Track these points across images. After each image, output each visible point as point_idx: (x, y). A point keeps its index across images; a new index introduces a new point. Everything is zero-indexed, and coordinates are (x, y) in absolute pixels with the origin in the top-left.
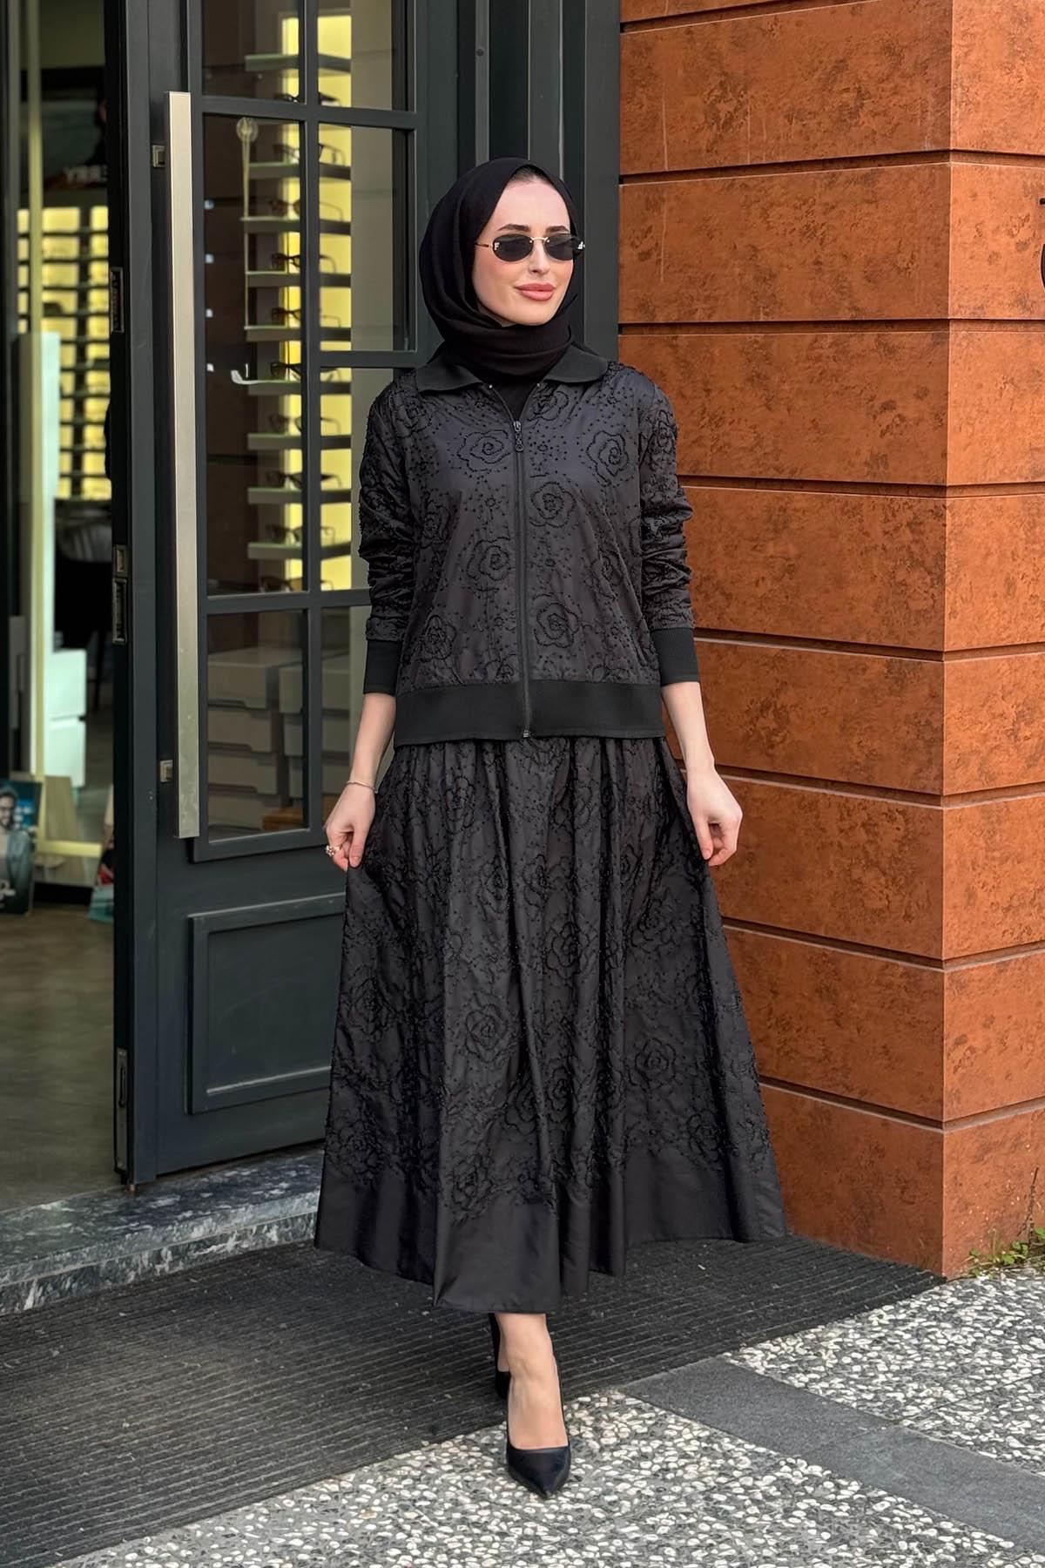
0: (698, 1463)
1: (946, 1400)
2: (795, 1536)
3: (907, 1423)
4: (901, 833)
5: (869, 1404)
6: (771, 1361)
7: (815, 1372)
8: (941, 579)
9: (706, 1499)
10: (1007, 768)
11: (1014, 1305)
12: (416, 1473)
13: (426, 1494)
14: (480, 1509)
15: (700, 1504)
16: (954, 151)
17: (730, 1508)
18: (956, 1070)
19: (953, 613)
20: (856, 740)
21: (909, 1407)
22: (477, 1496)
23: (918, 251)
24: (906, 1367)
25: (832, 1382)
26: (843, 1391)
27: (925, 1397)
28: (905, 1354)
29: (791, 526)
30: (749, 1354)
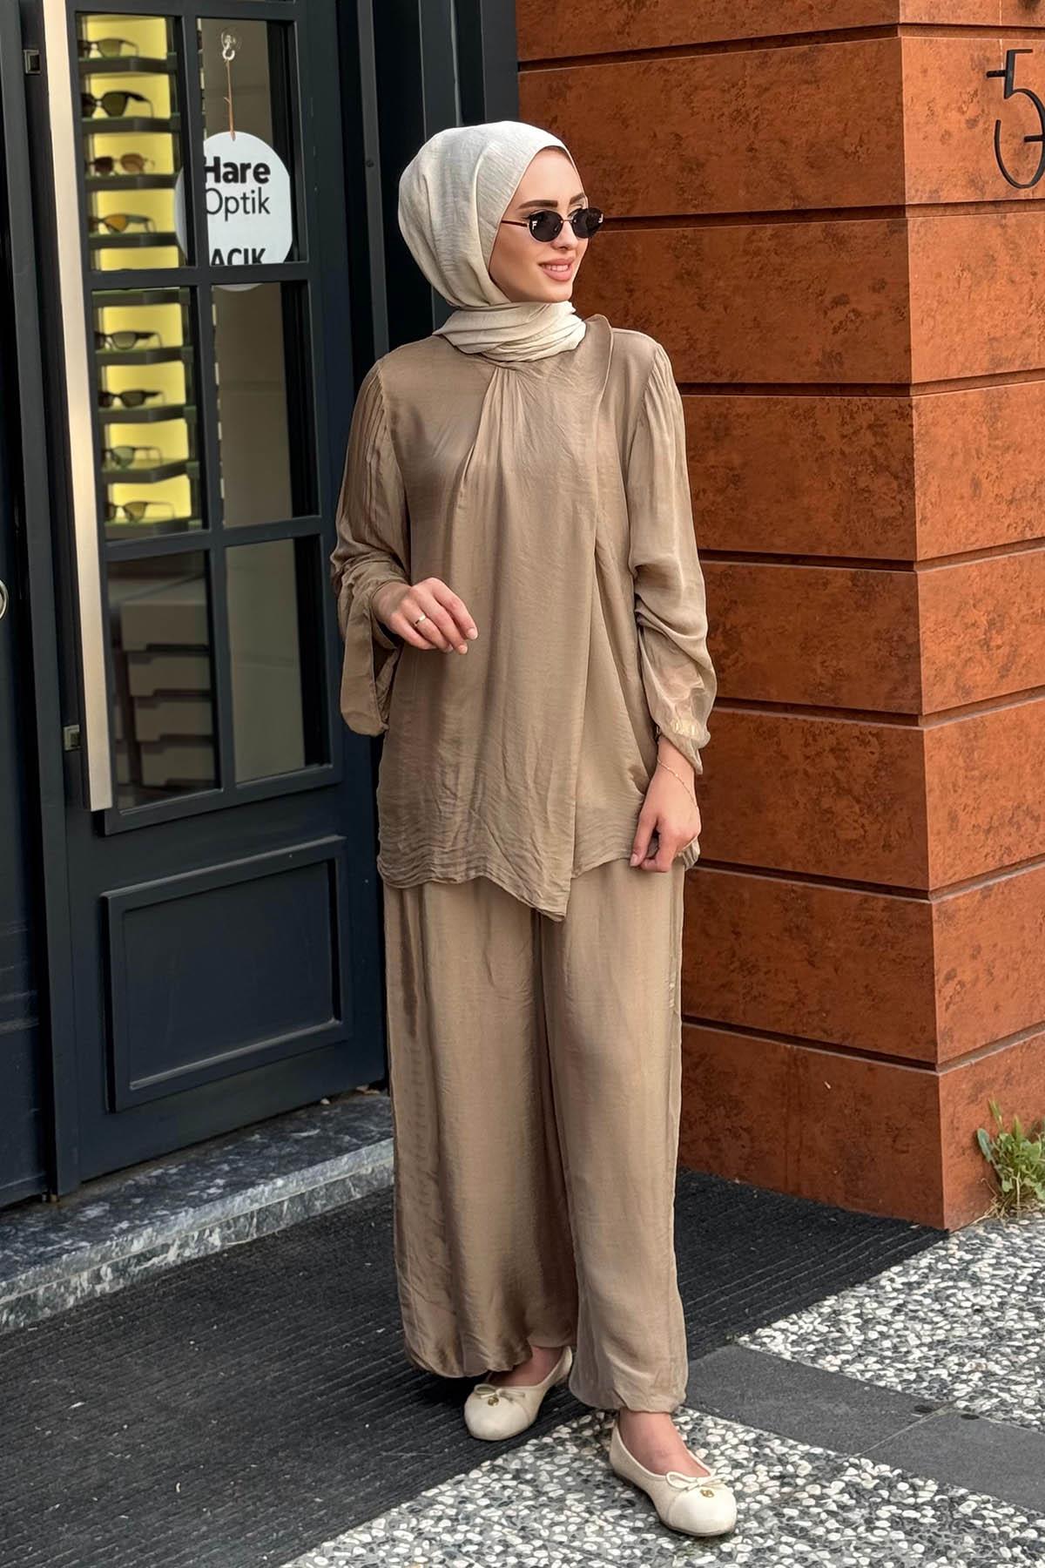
0: (754, 1472)
1: (993, 1374)
2: (888, 1552)
3: (962, 1404)
4: (876, 756)
5: (914, 1386)
6: (793, 1343)
7: (844, 1352)
8: (910, 484)
9: (775, 1515)
10: (982, 680)
11: (1027, 1255)
12: (452, 1512)
13: (470, 1536)
14: (535, 1549)
15: (773, 1522)
17: (806, 1524)
18: (947, 1008)
19: (924, 518)
20: (819, 659)
21: (957, 1386)
22: (526, 1534)
23: (868, 134)
24: (939, 1338)
25: (866, 1362)
26: (882, 1373)
27: (970, 1373)
28: (932, 1322)
29: (735, 433)
30: (767, 1336)
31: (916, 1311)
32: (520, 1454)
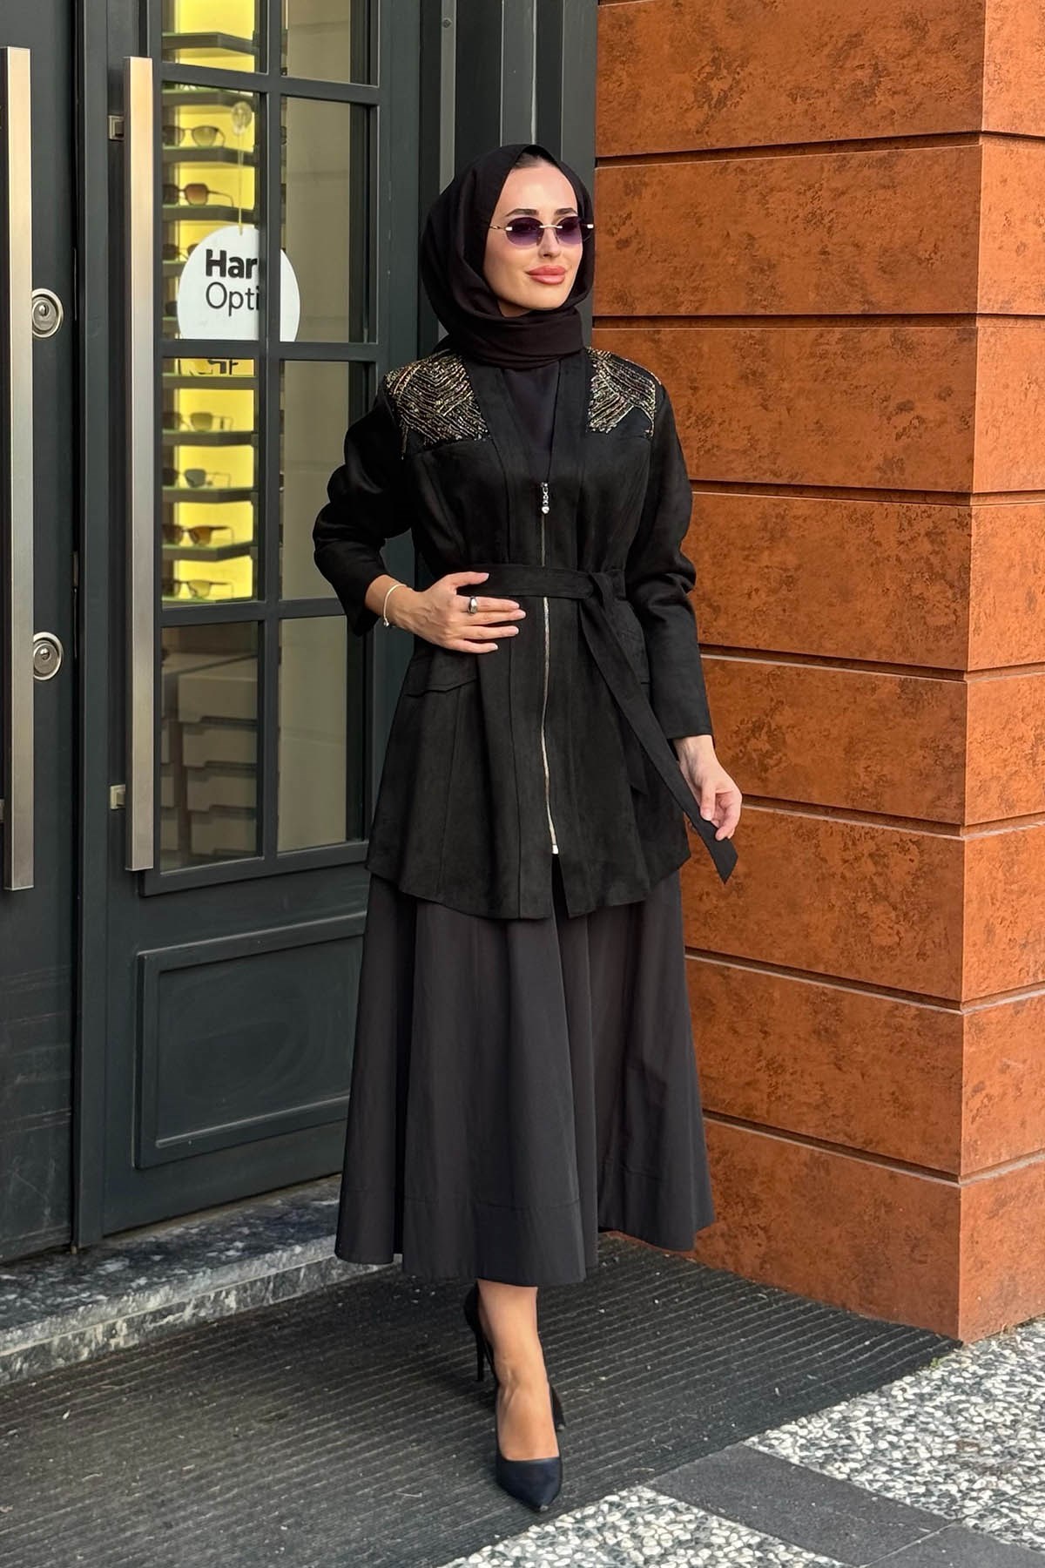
3: (971, 1522)
4: (916, 864)
5: (923, 1499)
6: (802, 1447)
7: (854, 1460)
8: (965, 593)
10: (1025, 792)
16: (988, 134)
18: (974, 1119)
19: (977, 629)
20: (863, 764)
21: (967, 1503)
23: (943, 240)
24: (950, 1452)
25: (875, 1472)
26: (891, 1484)
27: (980, 1490)
28: (942, 1436)
29: (790, 534)
30: (776, 1438)
31: (928, 1423)
32: (522, 1541)
